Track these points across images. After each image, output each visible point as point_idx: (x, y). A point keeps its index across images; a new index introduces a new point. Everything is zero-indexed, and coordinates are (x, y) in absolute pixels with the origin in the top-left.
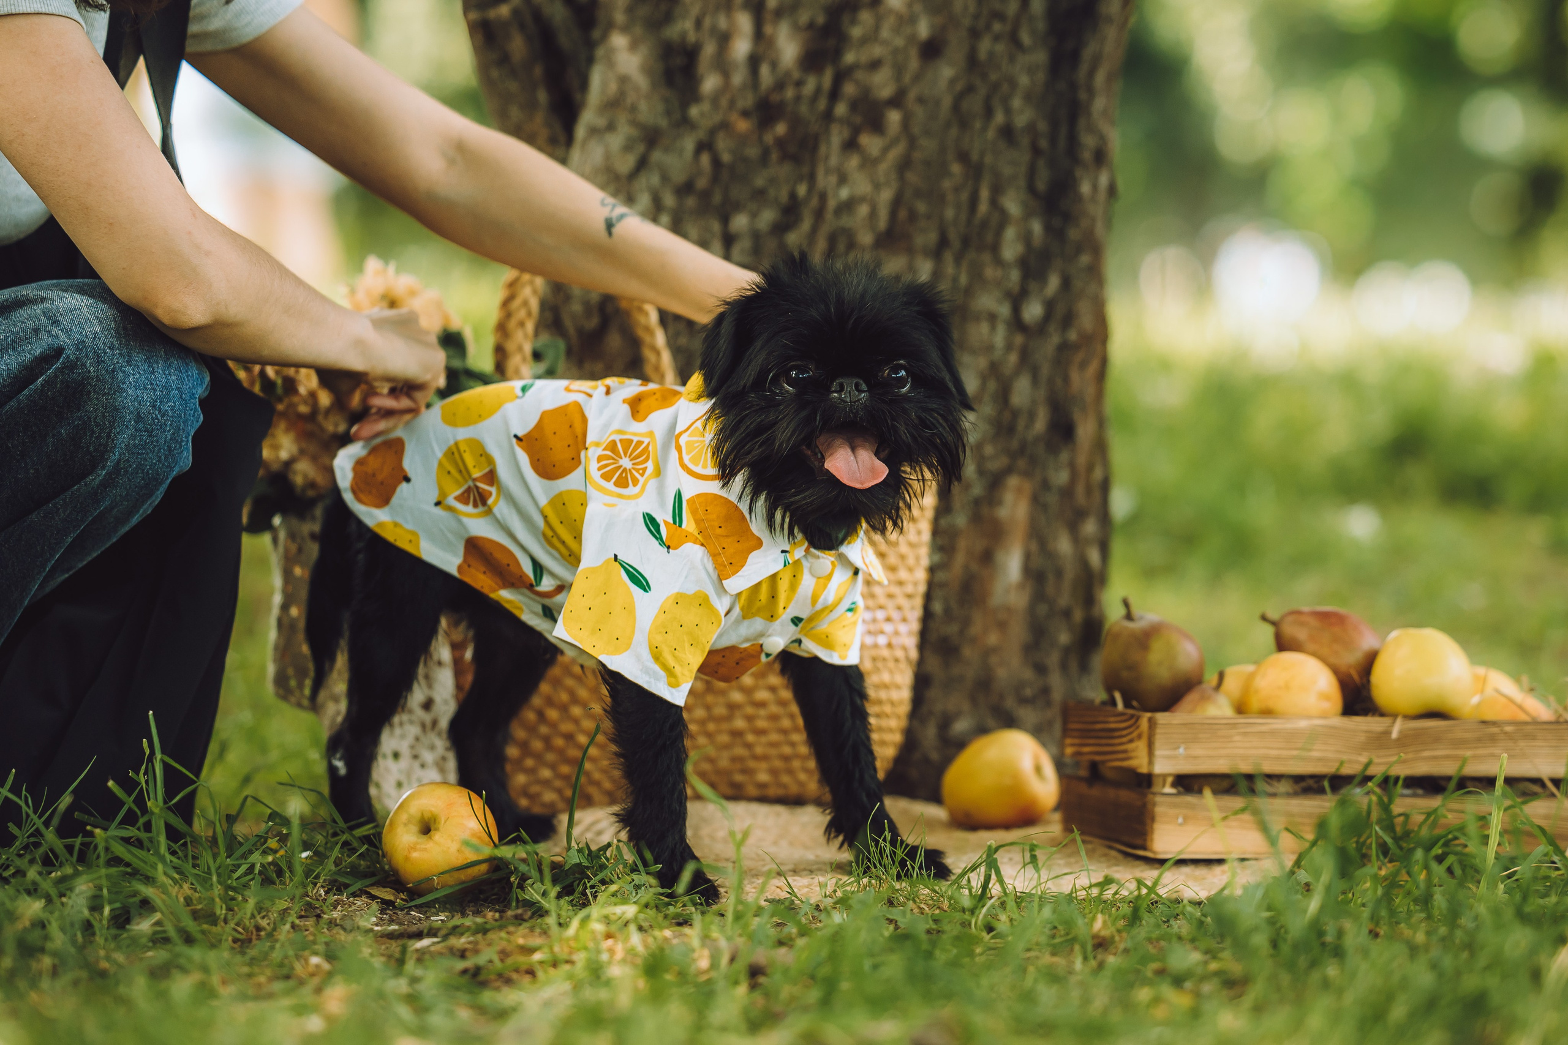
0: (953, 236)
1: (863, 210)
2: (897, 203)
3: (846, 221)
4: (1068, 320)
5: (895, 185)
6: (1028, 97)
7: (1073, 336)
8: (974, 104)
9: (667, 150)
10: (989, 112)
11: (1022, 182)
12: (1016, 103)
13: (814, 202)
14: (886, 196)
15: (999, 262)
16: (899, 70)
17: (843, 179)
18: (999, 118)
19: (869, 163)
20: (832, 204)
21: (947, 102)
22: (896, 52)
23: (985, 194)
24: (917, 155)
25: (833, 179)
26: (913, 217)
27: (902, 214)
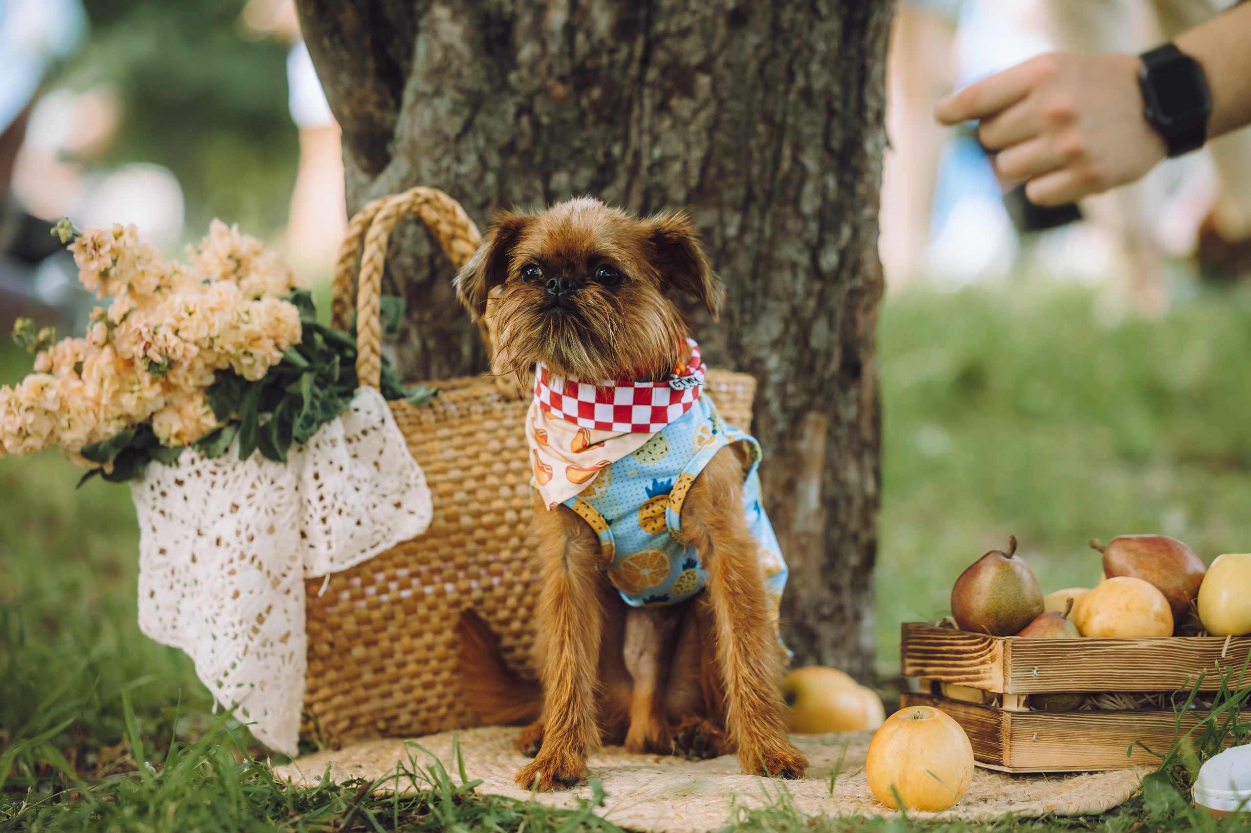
0: (758, 191)
1: (676, 167)
2: (706, 162)
3: (660, 178)
4: (856, 269)
5: (705, 144)
6: (824, 63)
7: (859, 282)
8: (778, 68)
9: (490, 113)
10: (791, 75)
11: (819, 141)
12: (815, 67)
13: (629, 160)
14: (697, 154)
15: (799, 214)
16: (708, 38)
17: (655, 140)
18: (800, 81)
19: (680, 124)
20: (646, 162)
21: (753, 67)
22: (704, 20)
23: (787, 152)
24: (726, 116)
25: (646, 139)
26: (722, 173)
27: (712, 171)
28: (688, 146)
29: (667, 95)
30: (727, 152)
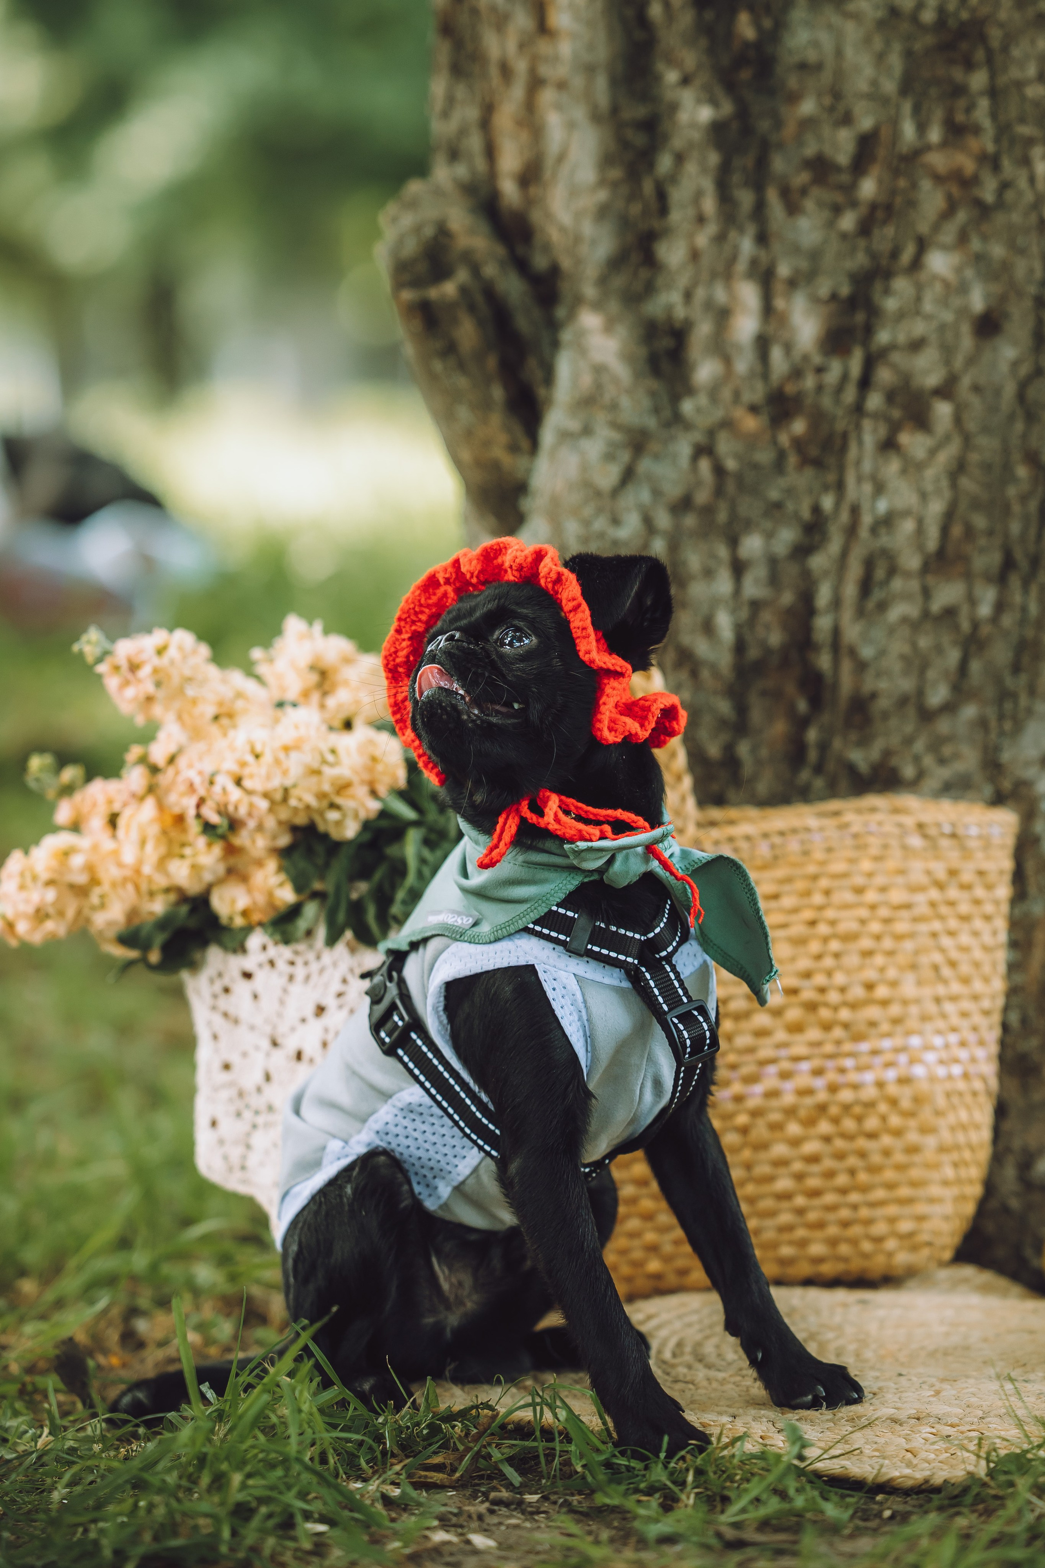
0: (1019, 558)
1: (907, 526)
2: (948, 516)
3: (885, 541)
5: (946, 495)
9: (656, 457)
13: (844, 517)
14: (935, 506)
16: (947, 351)
17: (878, 488)
19: (912, 468)
20: (867, 518)
21: (1008, 390)
22: (942, 328)
24: (973, 457)
25: (867, 488)
26: (969, 533)
27: (957, 531)
28: (924, 496)
29: (895, 428)
30: (976, 505)
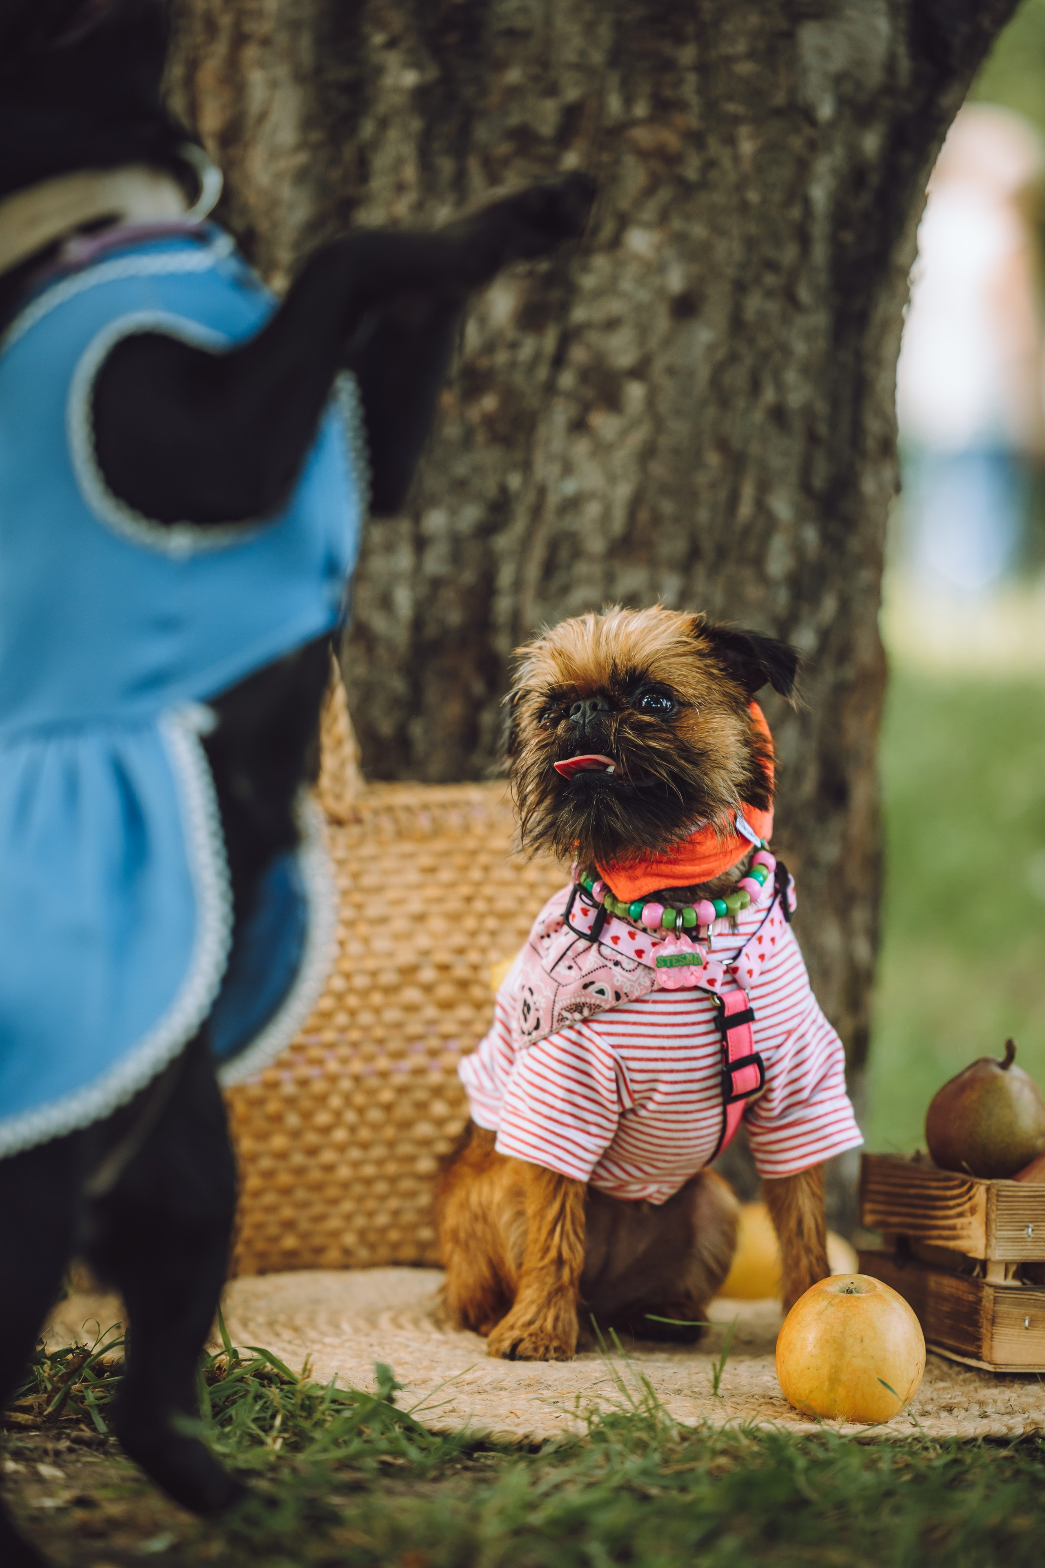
0: (708, 546)
1: (593, 510)
2: (636, 503)
3: (572, 523)
4: (844, 654)
5: (635, 478)
6: (805, 370)
7: (849, 673)
8: (737, 377)
10: (755, 388)
11: (793, 478)
12: (791, 376)
13: (530, 497)
14: (623, 491)
15: (763, 579)
16: (643, 331)
17: (568, 468)
18: (769, 395)
19: (601, 449)
20: (553, 500)
21: (703, 373)
22: (640, 308)
23: (748, 491)
24: (664, 442)
25: (555, 469)
26: (657, 519)
27: (644, 516)
28: (612, 479)
29: (586, 408)
30: (665, 490)
